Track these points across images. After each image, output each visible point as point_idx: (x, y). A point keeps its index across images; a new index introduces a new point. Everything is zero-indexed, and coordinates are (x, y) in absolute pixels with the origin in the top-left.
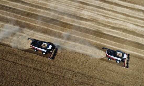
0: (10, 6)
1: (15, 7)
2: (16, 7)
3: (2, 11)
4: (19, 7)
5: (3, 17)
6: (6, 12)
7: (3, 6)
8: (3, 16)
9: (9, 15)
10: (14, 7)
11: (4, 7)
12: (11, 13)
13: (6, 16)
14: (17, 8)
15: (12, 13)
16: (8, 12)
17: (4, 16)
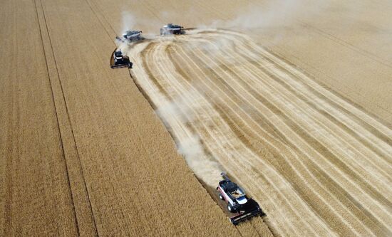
0: (361, 203)
1: (370, 209)
2: (373, 211)
3: (339, 203)
4: (378, 214)
5: (334, 215)
6: (345, 208)
7: (346, 194)
8: (336, 213)
9: (347, 218)
10: (368, 209)
11: (347, 197)
12: (354, 216)
13: (340, 217)
14: (373, 214)
15: (356, 218)
16: (350, 212)
17: (338, 215)
